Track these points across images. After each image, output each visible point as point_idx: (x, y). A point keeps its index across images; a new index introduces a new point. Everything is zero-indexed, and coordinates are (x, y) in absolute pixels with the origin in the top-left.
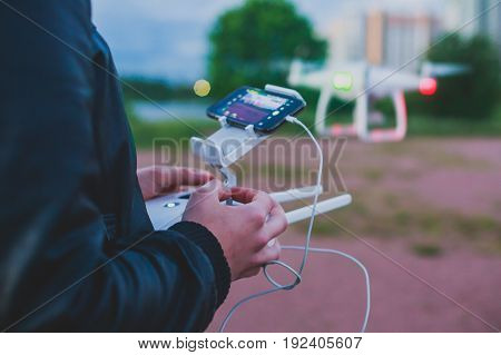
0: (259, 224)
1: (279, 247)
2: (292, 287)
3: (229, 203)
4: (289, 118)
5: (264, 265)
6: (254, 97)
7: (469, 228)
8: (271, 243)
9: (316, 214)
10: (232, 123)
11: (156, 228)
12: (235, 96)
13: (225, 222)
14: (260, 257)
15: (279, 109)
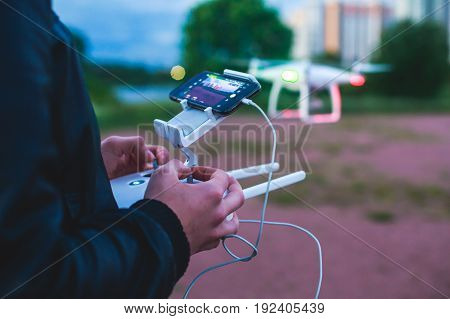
0: (217, 200)
1: (237, 221)
2: (249, 259)
3: (190, 181)
4: (246, 101)
5: (223, 238)
6: (213, 81)
7: (418, 196)
8: (230, 217)
9: (270, 189)
10: (192, 106)
11: (120, 206)
12: (196, 80)
13: (184, 198)
14: (219, 231)
15: (235, 92)
